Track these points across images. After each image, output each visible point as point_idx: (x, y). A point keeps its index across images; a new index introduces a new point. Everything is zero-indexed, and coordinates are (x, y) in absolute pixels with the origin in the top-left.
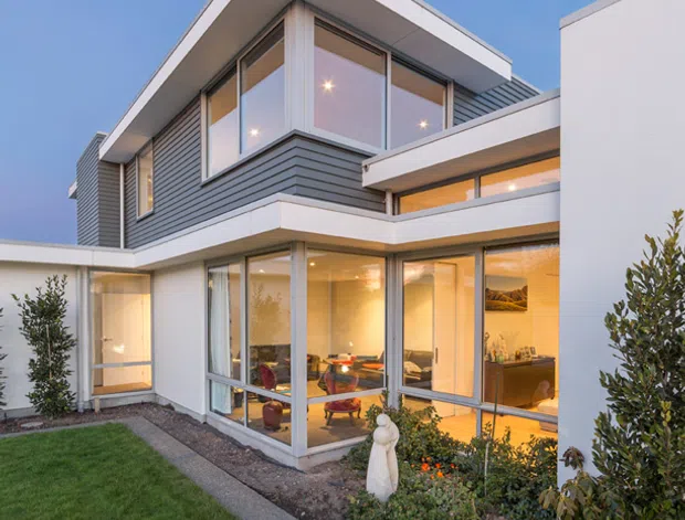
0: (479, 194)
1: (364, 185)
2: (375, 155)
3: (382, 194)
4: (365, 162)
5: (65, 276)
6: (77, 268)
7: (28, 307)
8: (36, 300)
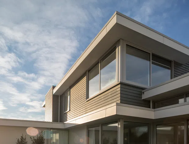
0: (185, 101)
1: (143, 99)
2: (147, 88)
3: (149, 102)
4: (143, 91)
5: (45, 131)
6: (48, 129)
7: (34, 141)
8: (36, 139)
